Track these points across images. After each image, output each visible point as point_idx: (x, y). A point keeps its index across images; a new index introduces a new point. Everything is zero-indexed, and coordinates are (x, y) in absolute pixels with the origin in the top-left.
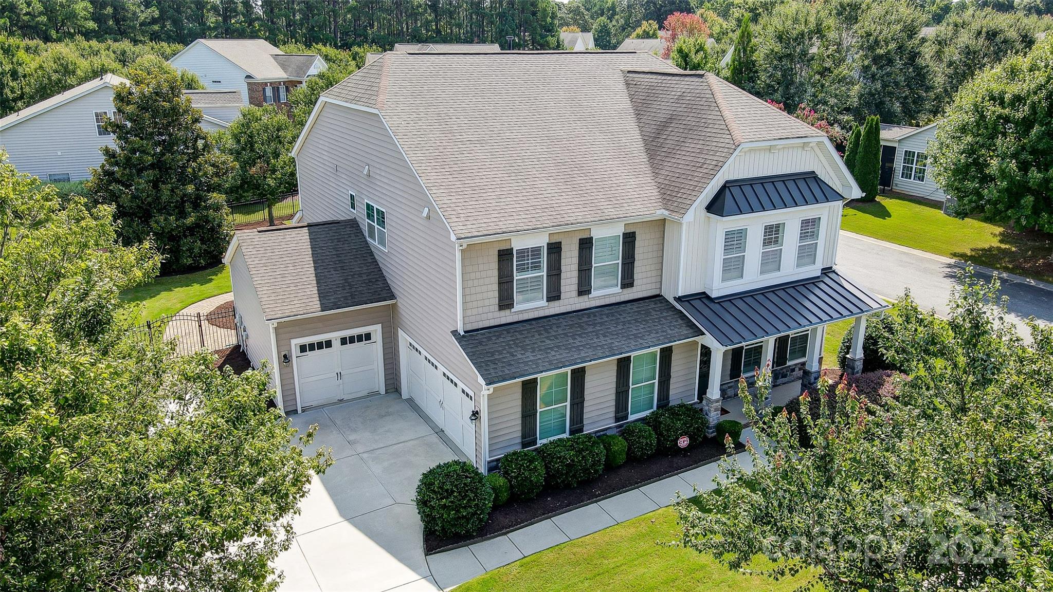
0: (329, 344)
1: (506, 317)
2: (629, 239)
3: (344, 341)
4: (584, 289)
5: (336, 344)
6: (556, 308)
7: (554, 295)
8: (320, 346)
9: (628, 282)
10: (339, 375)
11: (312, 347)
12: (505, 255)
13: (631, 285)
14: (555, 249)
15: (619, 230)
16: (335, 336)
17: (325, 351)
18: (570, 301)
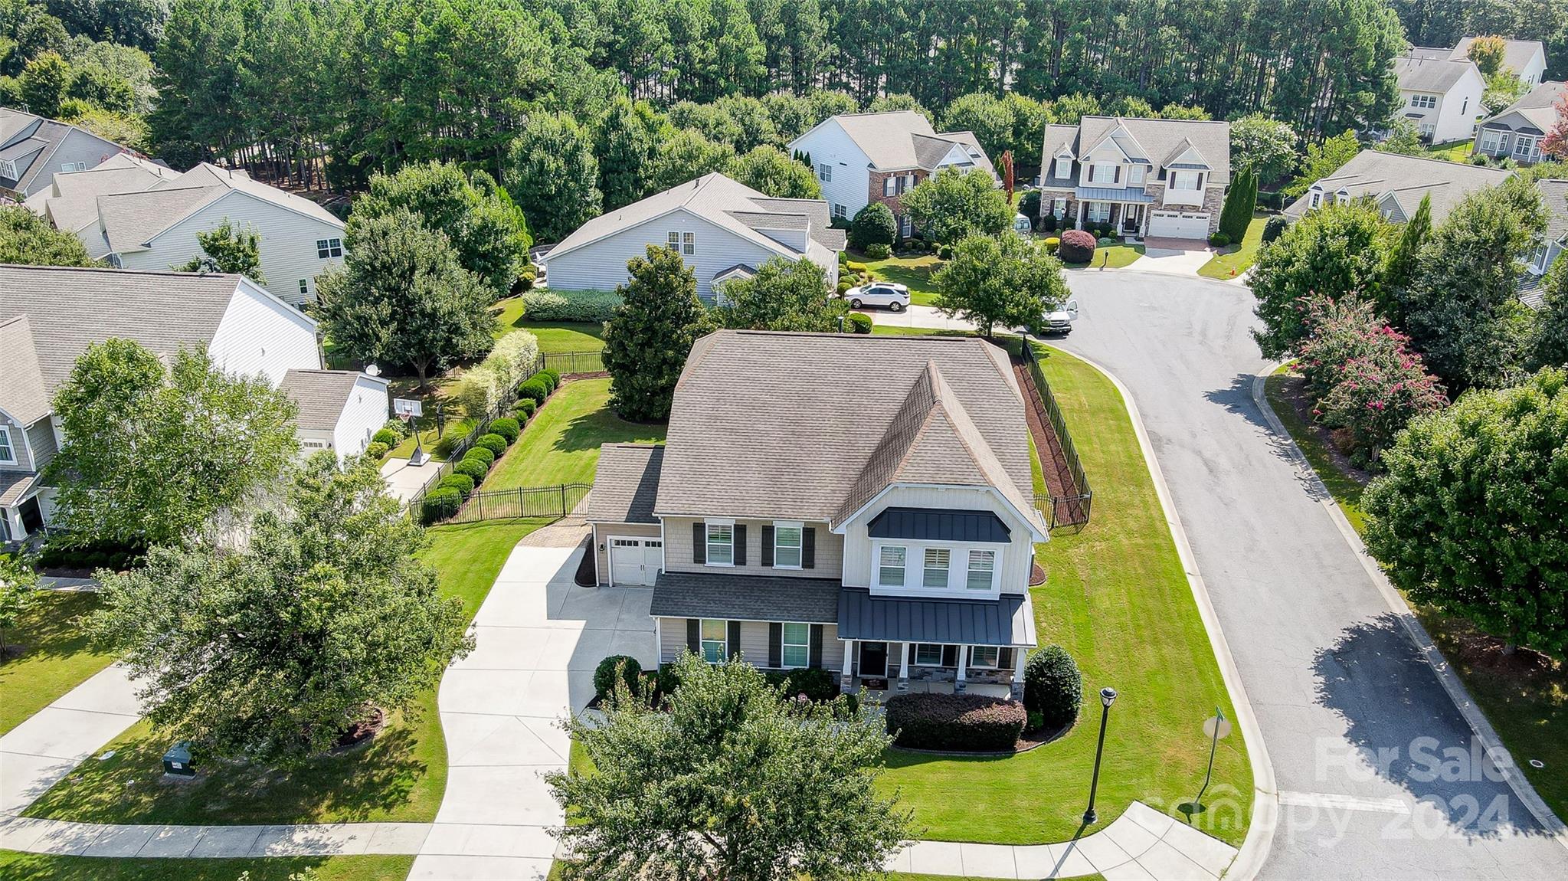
0: (636, 544)
1: (699, 568)
2: (809, 533)
3: (647, 544)
4: (767, 560)
5: (642, 545)
6: (741, 570)
7: (741, 560)
8: (630, 543)
9: (809, 562)
10: (642, 567)
11: (623, 543)
12: (699, 528)
13: (812, 567)
14: (741, 530)
15: (799, 527)
16: (642, 540)
17: (633, 547)
18: (753, 566)
